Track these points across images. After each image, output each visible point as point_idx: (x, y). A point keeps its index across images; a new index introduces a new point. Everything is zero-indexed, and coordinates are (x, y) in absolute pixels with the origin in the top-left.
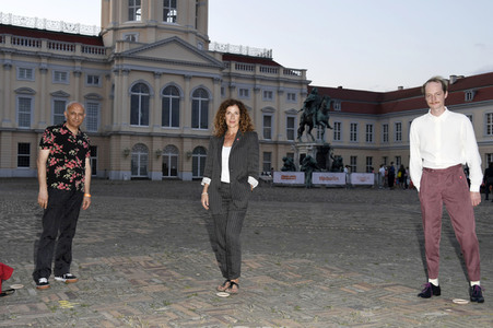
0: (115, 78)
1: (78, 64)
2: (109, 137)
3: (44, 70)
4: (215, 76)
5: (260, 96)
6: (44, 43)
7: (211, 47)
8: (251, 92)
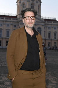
0: (20, 26)
1: (12, 23)
3: (4, 24)
4: (43, 25)
5: (53, 29)
6: (5, 18)
7: (42, 18)
8: (51, 28)
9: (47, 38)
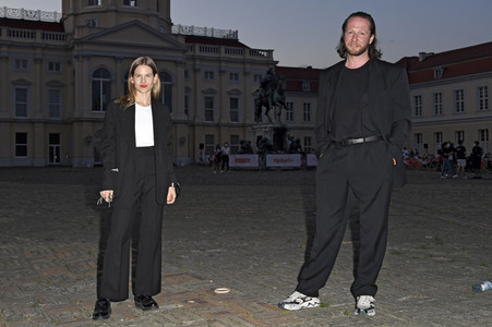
0: (76, 64)
1: (39, 51)
2: (72, 123)
4: (178, 59)
5: (226, 78)
6: (5, 31)
7: (175, 30)
8: (216, 75)
9: (201, 118)
